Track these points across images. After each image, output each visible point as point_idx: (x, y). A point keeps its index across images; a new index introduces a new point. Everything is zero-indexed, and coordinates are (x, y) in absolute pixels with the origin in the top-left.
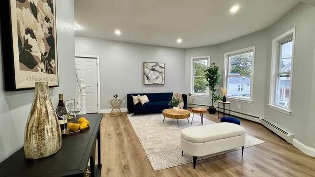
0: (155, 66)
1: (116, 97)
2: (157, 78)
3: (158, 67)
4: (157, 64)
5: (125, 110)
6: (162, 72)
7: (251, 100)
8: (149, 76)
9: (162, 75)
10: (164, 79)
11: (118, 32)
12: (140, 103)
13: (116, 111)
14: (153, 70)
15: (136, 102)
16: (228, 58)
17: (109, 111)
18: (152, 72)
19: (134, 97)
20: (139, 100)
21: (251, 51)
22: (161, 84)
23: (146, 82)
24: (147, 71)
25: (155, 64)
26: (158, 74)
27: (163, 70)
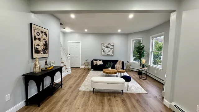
0: (108, 45)
1: (87, 60)
2: (109, 52)
3: (110, 45)
4: (109, 44)
5: (90, 67)
6: (112, 48)
7: (161, 69)
8: (105, 50)
9: (112, 50)
10: (113, 52)
11: (86, 30)
12: (97, 65)
13: (86, 67)
14: (107, 47)
15: (95, 64)
16: (153, 39)
17: (83, 67)
18: (106, 48)
19: (94, 61)
20: (96, 63)
21: (163, 35)
22: (111, 55)
23: (103, 54)
24: (104, 48)
25: (108, 44)
26: (110, 49)
27: (113, 47)
